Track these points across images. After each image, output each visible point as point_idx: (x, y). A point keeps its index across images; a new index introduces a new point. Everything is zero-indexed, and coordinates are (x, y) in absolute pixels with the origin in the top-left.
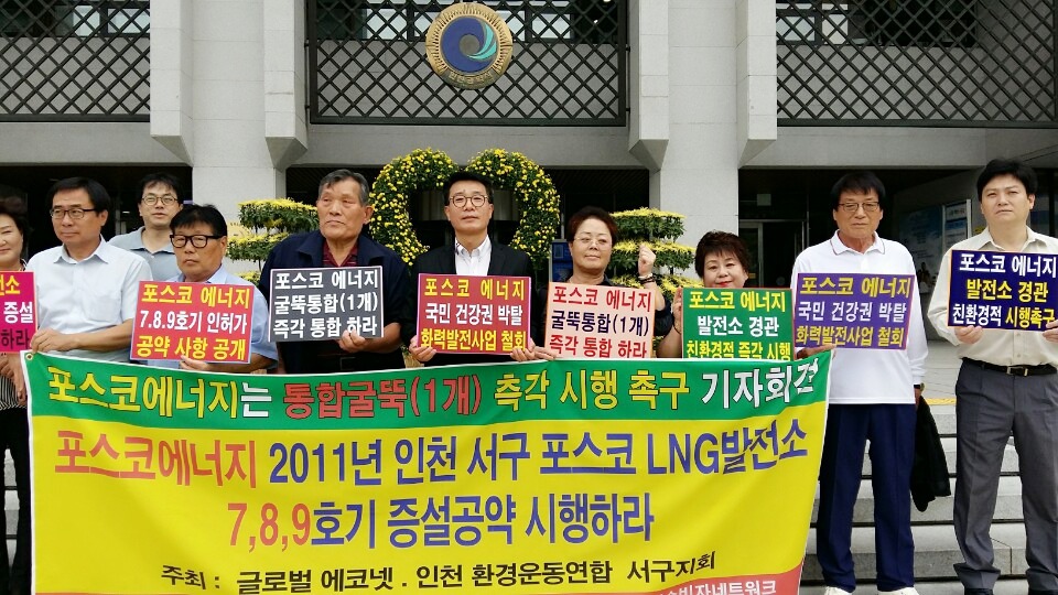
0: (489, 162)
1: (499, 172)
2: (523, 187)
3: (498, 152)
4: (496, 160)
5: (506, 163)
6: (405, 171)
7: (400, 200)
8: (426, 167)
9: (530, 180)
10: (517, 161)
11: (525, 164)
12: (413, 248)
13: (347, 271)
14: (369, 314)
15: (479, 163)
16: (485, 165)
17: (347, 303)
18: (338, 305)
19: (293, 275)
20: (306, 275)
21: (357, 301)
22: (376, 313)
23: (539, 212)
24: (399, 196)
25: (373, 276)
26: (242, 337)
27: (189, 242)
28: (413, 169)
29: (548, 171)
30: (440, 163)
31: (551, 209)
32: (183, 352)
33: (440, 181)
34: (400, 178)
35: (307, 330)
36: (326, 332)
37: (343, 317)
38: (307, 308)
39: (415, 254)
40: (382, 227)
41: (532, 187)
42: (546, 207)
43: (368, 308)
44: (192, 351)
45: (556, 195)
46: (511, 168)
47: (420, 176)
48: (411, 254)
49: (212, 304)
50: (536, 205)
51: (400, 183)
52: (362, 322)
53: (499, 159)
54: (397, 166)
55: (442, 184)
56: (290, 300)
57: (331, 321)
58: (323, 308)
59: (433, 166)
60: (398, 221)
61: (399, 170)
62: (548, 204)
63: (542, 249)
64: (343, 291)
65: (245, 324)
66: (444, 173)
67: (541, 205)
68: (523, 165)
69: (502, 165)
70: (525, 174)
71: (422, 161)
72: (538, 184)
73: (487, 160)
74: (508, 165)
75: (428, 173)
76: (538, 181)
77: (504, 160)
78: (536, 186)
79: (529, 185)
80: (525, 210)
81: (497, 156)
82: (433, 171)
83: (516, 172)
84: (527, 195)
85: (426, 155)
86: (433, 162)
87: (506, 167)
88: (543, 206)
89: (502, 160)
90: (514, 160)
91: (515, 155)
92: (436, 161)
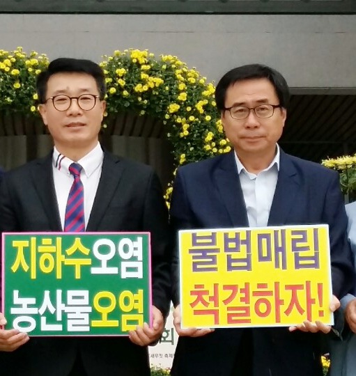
1: (139, 88)
2: (179, 113)
3: (137, 55)
4: (133, 67)
5: (151, 73)
8: (13, 79)
9: (192, 101)
10: (169, 69)
11: (184, 74)
42: (218, 146)
46: (159, 81)
62: (223, 142)
67: (210, 143)
68: (179, 76)
69: (144, 76)
70: (183, 91)
71: (7, 69)
72: (205, 107)
73: (118, 67)
74: (155, 76)
75: (17, 90)
76: (206, 102)
77: (148, 67)
78: (202, 111)
79: (189, 109)
80: (183, 153)
81: (135, 61)
82: (26, 87)
83: (167, 88)
84: (186, 126)
85: (14, 60)
86: (27, 70)
87: (151, 79)
88: (214, 144)
89: (143, 67)
90: (164, 67)
91: (165, 58)
92: (30, 70)
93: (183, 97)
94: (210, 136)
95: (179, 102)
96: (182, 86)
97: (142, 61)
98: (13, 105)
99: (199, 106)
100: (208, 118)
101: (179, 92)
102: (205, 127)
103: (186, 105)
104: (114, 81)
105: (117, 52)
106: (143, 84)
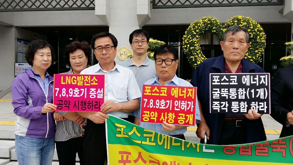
0: (236, 21)
1: (240, 25)
2: (250, 32)
3: (240, 17)
4: (239, 20)
5: (243, 22)
6: (199, 26)
7: (197, 38)
8: (208, 24)
9: (254, 29)
10: (248, 20)
11: (252, 22)
12: (202, 58)
13: (250, 75)
14: (263, 101)
15: (231, 22)
16: (234, 23)
17: (250, 94)
18: (246, 94)
19: (221, 77)
20: (228, 77)
21: (256, 93)
22: (267, 100)
23: (257, 42)
24: (197, 36)
25: (264, 79)
26: (191, 113)
27: (164, 62)
28: (203, 25)
29: (262, 25)
30: (215, 22)
31: (263, 41)
32: (164, 120)
33: (214, 30)
34: (198, 29)
35: (230, 108)
36: (239, 109)
37: (249, 101)
38: (229, 96)
39: (203, 60)
40: (189, 49)
41: (255, 32)
42: (260, 40)
43: (262, 97)
44: (168, 119)
45: (265, 35)
46: (246, 24)
47: (206, 28)
48: (201, 60)
49: (176, 96)
50: (256, 39)
51: (197, 31)
52: (259, 105)
53: (240, 20)
54: (196, 24)
55: (215, 31)
56: (220, 91)
57: (242, 104)
58: (237, 96)
59: (211, 24)
60: (196, 46)
61: (197, 26)
62: (262, 39)
63: (258, 58)
64: (248, 87)
65: (192, 106)
66: (216, 26)
67: (258, 39)
68: (251, 22)
69: (242, 22)
70: (252, 26)
71: (207, 22)
72: (257, 30)
73: (235, 20)
74: (244, 22)
75: (209, 27)
76: (258, 29)
77: (243, 20)
78: (257, 31)
79: (253, 30)
80: (251, 41)
81: (239, 19)
82: (211, 26)
83: (248, 25)
84: (252, 35)
85: (208, 19)
86: (212, 22)
87: (243, 23)
88: (259, 39)
89: (242, 20)
90: (247, 20)
91: (247, 18)
92: (213, 21)
93: (252, 27)
94: (258, 37)
95: (251, 29)
96: (251, 25)
97: (241, 18)
98: (208, 30)
99: (256, 30)
100: (258, 33)
101: (251, 26)
102: (257, 35)
103: (252, 30)
104: (234, 24)
105: (234, 16)
106: (241, 25)
